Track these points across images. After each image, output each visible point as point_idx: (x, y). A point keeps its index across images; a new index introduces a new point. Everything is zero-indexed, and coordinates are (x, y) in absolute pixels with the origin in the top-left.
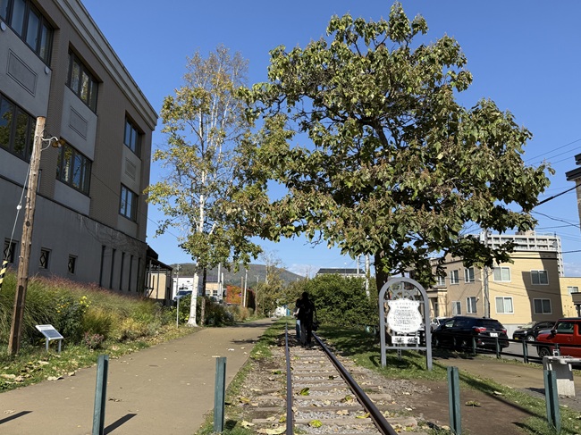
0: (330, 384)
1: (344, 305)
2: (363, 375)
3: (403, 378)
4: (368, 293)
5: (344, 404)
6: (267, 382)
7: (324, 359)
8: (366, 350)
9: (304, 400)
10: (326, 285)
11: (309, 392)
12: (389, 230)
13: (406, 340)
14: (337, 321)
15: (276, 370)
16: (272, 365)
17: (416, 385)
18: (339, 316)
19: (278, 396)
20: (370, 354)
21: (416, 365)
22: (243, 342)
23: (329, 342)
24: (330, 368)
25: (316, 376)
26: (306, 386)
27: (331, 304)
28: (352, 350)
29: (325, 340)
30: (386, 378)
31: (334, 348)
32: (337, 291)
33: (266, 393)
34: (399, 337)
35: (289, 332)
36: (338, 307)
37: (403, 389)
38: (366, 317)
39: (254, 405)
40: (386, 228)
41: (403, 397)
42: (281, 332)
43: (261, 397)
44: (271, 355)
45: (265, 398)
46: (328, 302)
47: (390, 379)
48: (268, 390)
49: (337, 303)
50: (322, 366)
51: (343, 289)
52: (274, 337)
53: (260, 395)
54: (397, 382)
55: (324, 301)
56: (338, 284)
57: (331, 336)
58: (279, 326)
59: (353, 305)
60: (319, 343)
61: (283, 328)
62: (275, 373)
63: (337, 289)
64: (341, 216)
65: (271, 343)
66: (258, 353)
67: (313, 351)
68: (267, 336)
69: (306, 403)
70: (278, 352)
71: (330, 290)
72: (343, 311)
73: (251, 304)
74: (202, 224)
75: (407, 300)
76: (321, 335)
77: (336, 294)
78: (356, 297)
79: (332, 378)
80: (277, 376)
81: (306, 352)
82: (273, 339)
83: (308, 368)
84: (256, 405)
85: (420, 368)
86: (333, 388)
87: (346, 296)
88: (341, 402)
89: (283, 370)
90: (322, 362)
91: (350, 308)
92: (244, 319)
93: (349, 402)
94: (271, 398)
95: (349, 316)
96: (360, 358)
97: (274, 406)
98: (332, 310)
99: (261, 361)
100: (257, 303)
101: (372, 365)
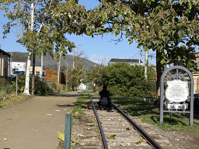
0: (128, 133)
1: (129, 84)
2: (148, 128)
3: (174, 130)
4: (146, 76)
5: (139, 145)
6: (86, 131)
7: (120, 118)
8: (147, 113)
9: (113, 142)
10: (118, 70)
11: (115, 137)
12: (171, 34)
13: (177, 107)
14: (124, 94)
15: (91, 124)
16: (87, 121)
17: (183, 135)
18: (126, 91)
19: (96, 139)
20: (151, 115)
21: (182, 123)
22: (64, 106)
23: (122, 107)
24: (126, 123)
25: (118, 128)
26: (113, 134)
27: (120, 82)
28: (139, 112)
29: (119, 106)
30: (163, 130)
31: (126, 111)
32: (125, 74)
33: (88, 138)
34: (172, 105)
35: (94, 100)
36: (125, 85)
37: (175, 137)
38: (143, 92)
39: (81, 144)
40: (169, 32)
41: (176, 142)
42: (88, 101)
43: (85, 140)
44: (85, 114)
45: (88, 140)
46: (118, 81)
47: (165, 131)
48: (88, 136)
49: (125, 82)
50: (120, 122)
51: (129, 73)
52: (84, 103)
53: (84, 138)
54: (170, 133)
55: (115, 81)
56: (126, 70)
57: (123, 103)
58: (85, 97)
59: (135, 84)
60: (115, 108)
61: (89, 98)
62: (91, 126)
63: (125, 73)
64: (138, 22)
65: (83, 107)
66: (76, 113)
67: (112, 113)
68: (79, 102)
69: (114, 144)
70: (89, 113)
71: (120, 73)
72: (128, 87)
73: (63, 81)
74: (32, 25)
75: (179, 81)
76: (116, 103)
77: (124, 76)
78: (137, 79)
79: (128, 129)
80: (93, 127)
81: (108, 113)
82: (83, 105)
83: (111, 123)
84: (83, 144)
85: (184, 124)
86: (130, 135)
87: (131, 78)
88: (137, 143)
89: (96, 124)
90: (120, 120)
91: (133, 86)
92: (59, 91)
93: (142, 144)
94: (92, 140)
95: (133, 91)
96: (144, 118)
97: (95, 145)
98: (121, 87)
99: (79, 118)
100: (67, 81)
101: (153, 122)
